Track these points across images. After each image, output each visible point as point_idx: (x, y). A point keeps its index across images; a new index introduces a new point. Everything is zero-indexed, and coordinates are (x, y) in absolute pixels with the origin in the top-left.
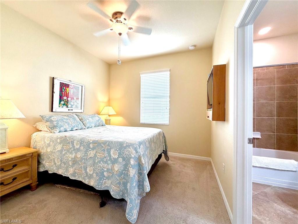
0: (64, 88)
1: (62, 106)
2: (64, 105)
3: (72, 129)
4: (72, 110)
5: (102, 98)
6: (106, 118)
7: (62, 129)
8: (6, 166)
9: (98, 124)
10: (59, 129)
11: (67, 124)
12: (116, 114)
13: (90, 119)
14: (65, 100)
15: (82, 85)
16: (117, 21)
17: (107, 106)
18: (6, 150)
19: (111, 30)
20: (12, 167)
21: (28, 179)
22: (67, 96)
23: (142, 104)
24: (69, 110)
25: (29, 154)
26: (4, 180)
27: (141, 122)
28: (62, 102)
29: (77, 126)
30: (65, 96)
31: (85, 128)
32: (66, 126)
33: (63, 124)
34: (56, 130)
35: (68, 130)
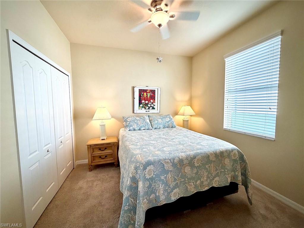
0: (142, 93)
1: (141, 108)
2: (142, 107)
3: (140, 128)
4: (149, 111)
5: (182, 97)
6: (184, 118)
7: (131, 128)
8: (102, 147)
9: (167, 125)
10: (129, 128)
11: (136, 124)
12: (195, 114)
13: (160, 120)
14: (143, 103)
15: (158, 88)
16: (157, 9)
17: (185, 106)
18: (105, 138)
19: (150, 22)
20: (104, 149)
21: (113, 159)
22: (144, 100)
23: (227, 102)
24: (146, 111)
25: (113, 143)
26: (102, 155)
27: (224, 127)
28: (141, 105)
29: (144, 127)
30: (143, 100)
31: (152, 128)
32: (135, 126)
33: (133, 124)
34: (127, 129)
35: (136, 129)
